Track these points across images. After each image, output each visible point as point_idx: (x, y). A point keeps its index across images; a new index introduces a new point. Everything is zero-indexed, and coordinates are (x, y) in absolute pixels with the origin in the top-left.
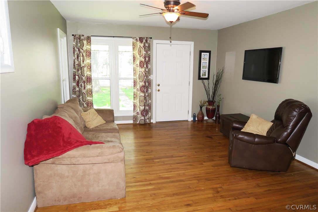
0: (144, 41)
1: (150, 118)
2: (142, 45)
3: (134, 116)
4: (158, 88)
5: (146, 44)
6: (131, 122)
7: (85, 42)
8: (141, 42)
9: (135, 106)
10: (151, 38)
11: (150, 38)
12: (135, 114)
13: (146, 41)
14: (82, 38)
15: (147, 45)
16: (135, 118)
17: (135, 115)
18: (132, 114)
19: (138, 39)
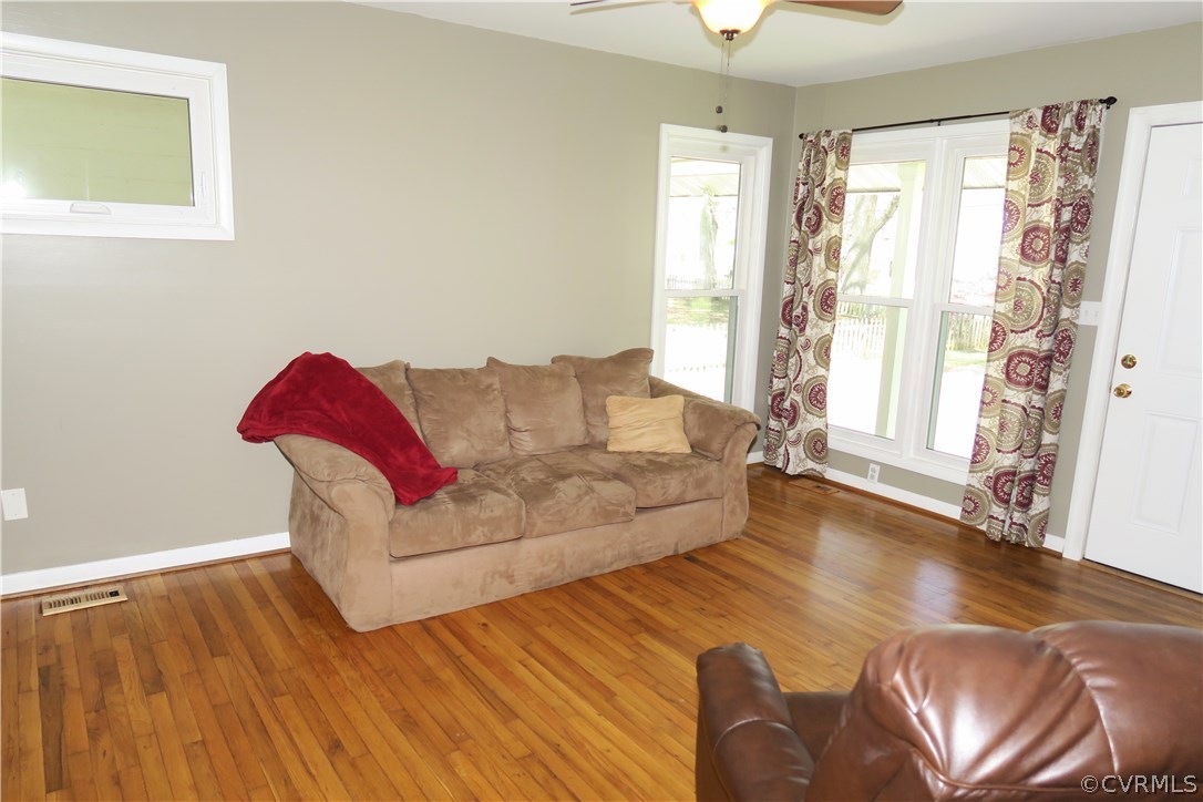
0: (1067, 122)
1: (1043, 524)
2: (1052, 146)
3: (967, 491)
4: (1123, 376)
5: (1073, 137)
6: (954, 512)
7: (832, 158)
8: (1049, 128)
9: (980, 447)
10: (1110, 101)
11: (1101, 101)
12: (977, 481)
13: (1079, 122)
14: (824, 142)
15: (1077, 142)
16: (970, 499)
17: (977, 486)
18: (961, 476)
19: (1039, 114)
